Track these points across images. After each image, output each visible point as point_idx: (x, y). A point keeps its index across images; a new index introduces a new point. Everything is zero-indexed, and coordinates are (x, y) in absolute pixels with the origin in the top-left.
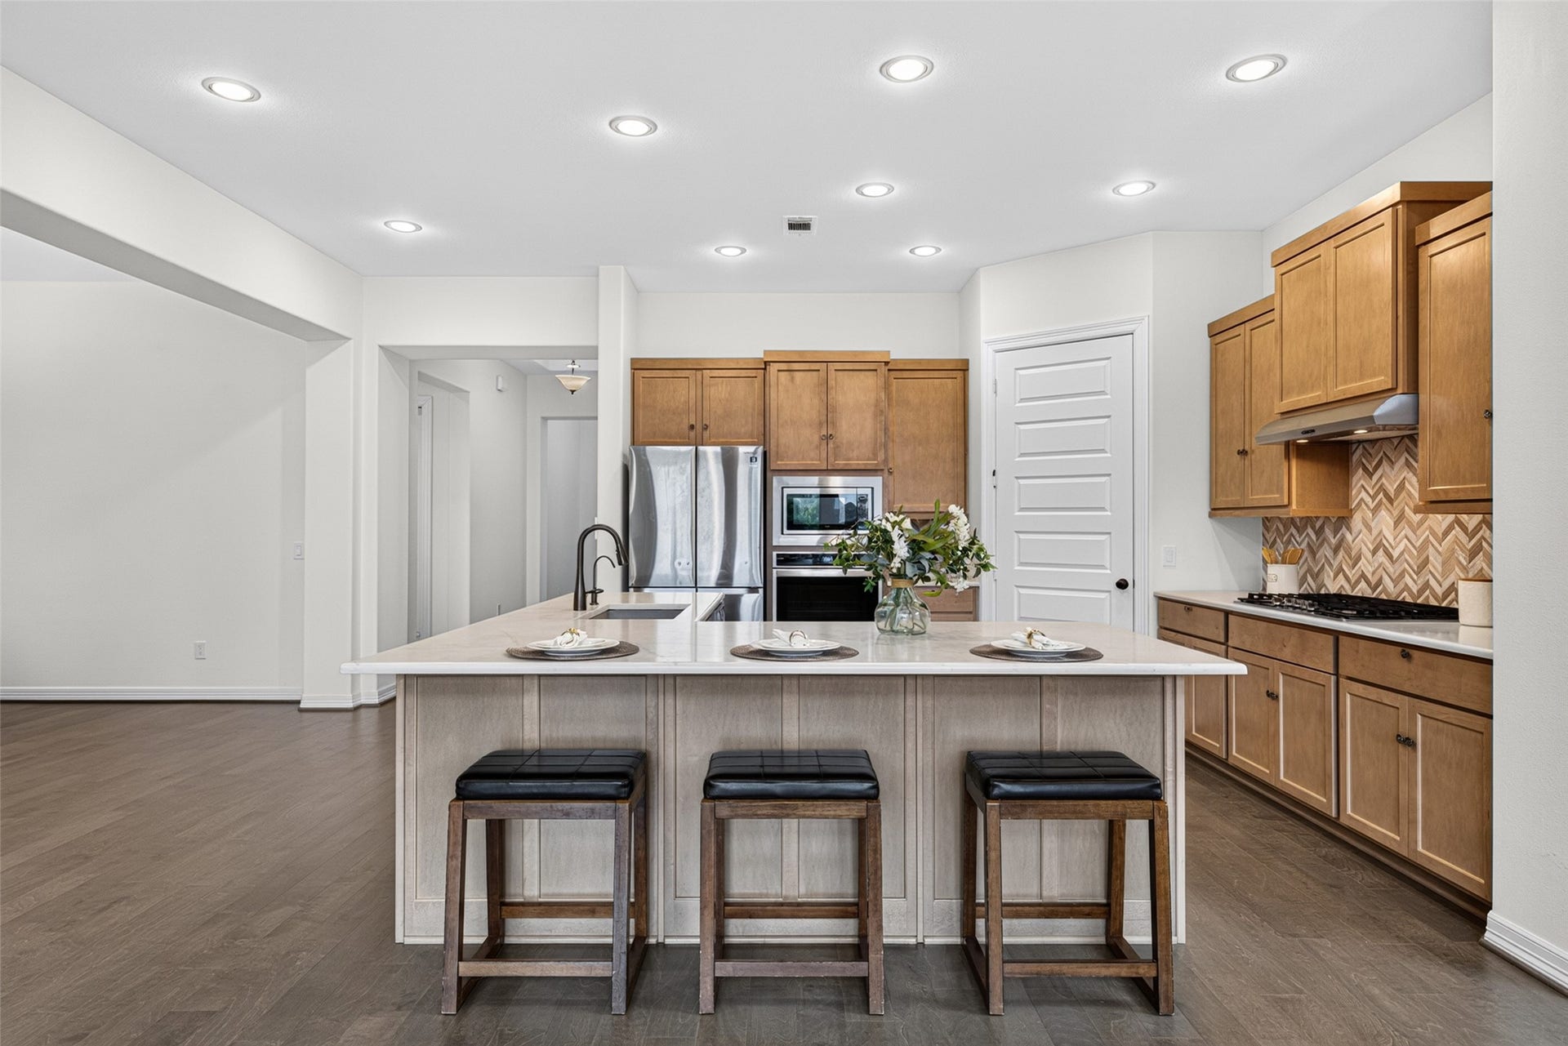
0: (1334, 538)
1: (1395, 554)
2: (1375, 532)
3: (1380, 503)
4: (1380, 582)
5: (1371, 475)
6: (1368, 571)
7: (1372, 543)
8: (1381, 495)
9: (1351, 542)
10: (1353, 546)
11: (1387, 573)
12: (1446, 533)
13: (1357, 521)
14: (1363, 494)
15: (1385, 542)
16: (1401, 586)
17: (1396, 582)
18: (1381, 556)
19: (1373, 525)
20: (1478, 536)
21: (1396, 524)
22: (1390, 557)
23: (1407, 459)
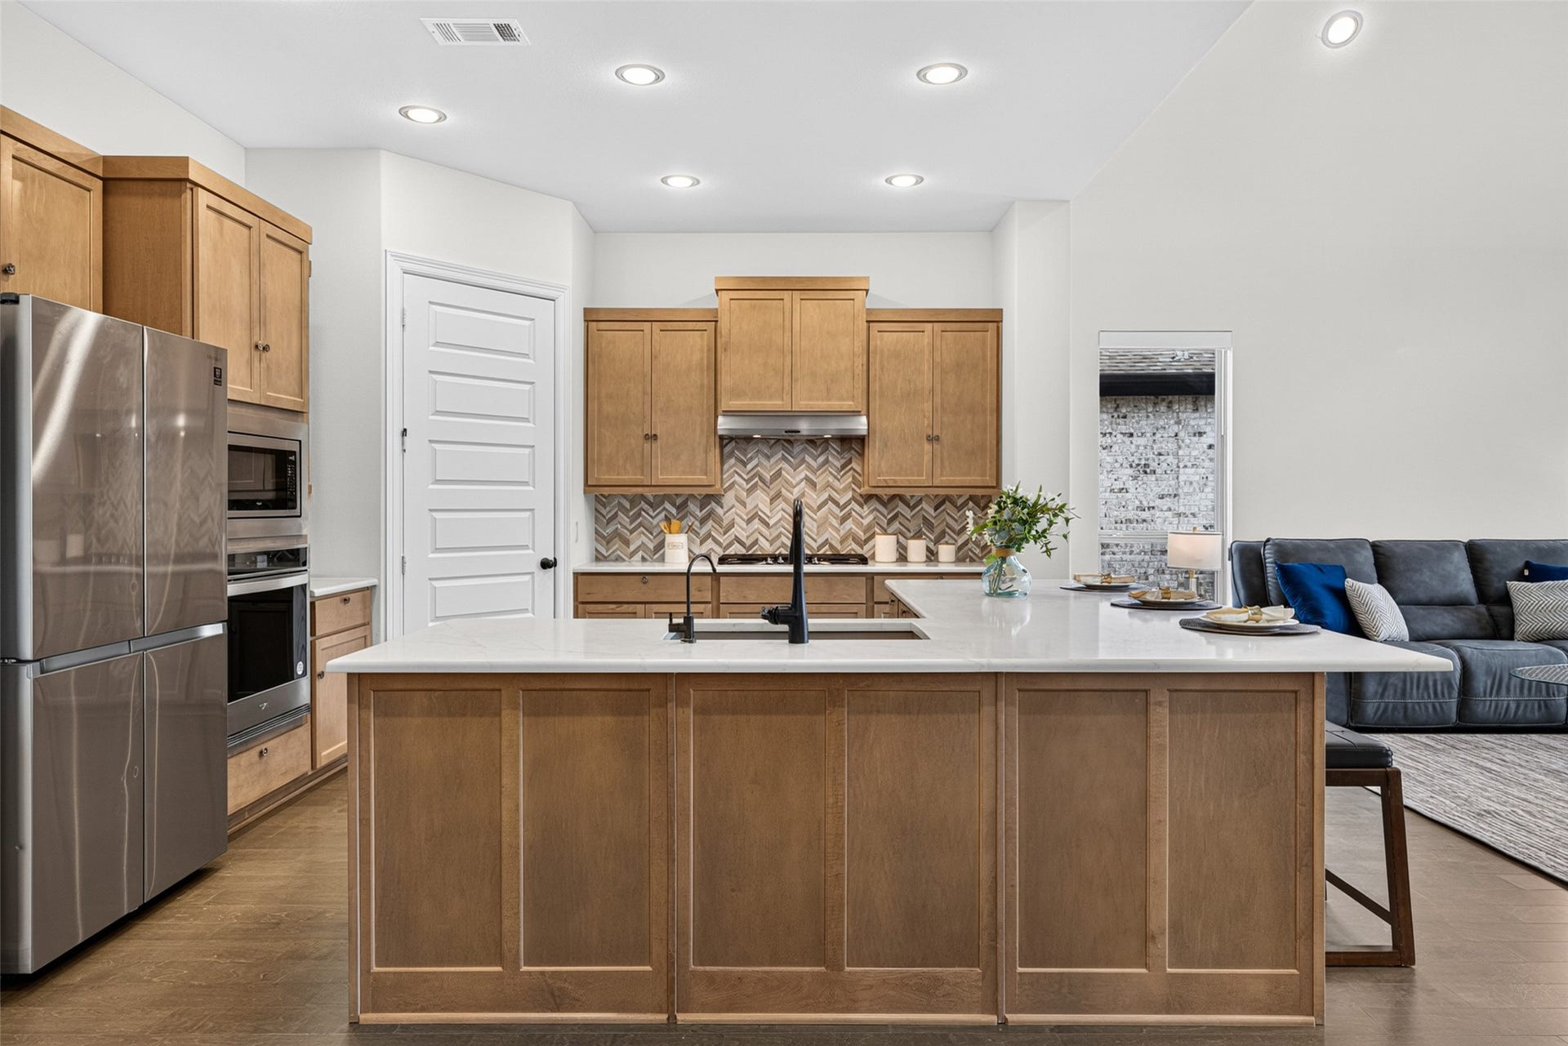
0: (701, 511)
1: (771, 522)
2: (750, 507)
3: (755, 486)
4: (756, 542)
5: (745, 464)
6: (743, 536)
7: (747, 514)
8: (757, 479)
9: (722, 515)
10: (724, 518)
11: (762, 536)
12: (820, 507)
13: (729, 499)
14: (736, 478)
15: (760, 513)
16: (778, 543)
17: (772, 542)
18: (756, 524)
19: (748, 501)
20: (849, 508)
21: (772, 500)
22: (767, 525)
23: (783, 455)
